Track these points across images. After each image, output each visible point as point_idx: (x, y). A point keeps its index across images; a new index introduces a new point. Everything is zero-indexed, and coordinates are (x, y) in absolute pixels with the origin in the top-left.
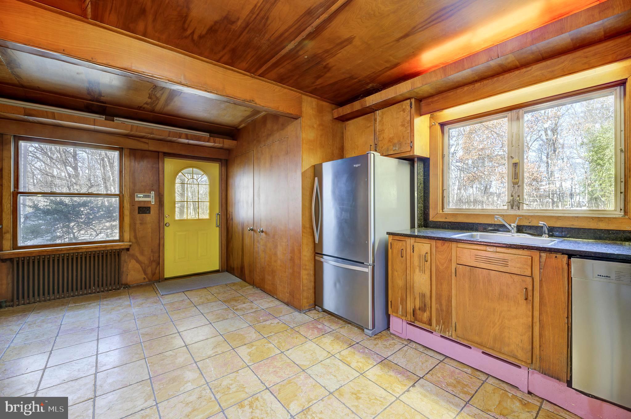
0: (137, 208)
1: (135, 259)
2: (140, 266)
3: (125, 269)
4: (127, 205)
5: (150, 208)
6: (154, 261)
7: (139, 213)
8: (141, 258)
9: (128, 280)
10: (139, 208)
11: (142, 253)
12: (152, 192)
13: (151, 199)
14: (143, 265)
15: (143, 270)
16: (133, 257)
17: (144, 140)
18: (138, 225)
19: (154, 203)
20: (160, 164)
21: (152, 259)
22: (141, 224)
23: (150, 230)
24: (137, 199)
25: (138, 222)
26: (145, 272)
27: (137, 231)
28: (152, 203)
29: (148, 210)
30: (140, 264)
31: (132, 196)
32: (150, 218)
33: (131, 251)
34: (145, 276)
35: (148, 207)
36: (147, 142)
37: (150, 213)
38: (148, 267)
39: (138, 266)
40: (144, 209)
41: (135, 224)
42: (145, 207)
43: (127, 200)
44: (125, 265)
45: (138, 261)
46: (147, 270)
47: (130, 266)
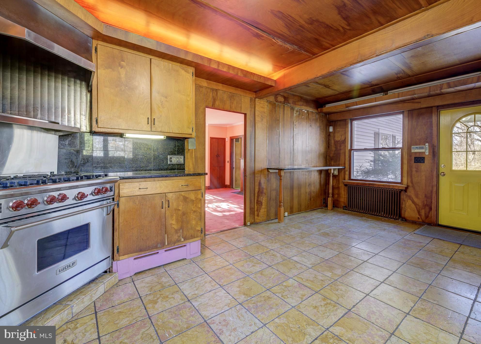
0: (413, 158)
1: (411, 200)
2: (415, 206)
3: (403, 206)
4: (405, 156)
5: (424, 158)
6: (427, 205)
7: (415, 162)
8: (416, 200)
9: (406, 215)
10: (415, 158)
11: (417, 196)
12: (426, 144)
13: (425, 150)
14: (418, 207)
15: (417, 210)
16: (410, 197)
17: (416, 101)
18: (414, 173)
19: (428, 154)
20: (434, 118)
21: (425, 203)
22: (416, 171)
23: (424, 178)
24: (413, 151)
25: (414, 170)
26: (419, 212)
27: (413, 177)
28: (426, 154)
29: (422, 160)
30: (415, 205)
31: (409, 149)
32: (425, 167)
33: (408, 193)
34: (419, 217)
35: (423, 157)
36: (420, 101)
37: (424, 162)
38: (422, 209)
39: (413, 206)
40: (419, 159)
41: (412, 171)
42: (420, 157)
43: (406, 151)
44: (404, 203)
45: (413, 202)
46: (420, 211)
47: (407, 204)
